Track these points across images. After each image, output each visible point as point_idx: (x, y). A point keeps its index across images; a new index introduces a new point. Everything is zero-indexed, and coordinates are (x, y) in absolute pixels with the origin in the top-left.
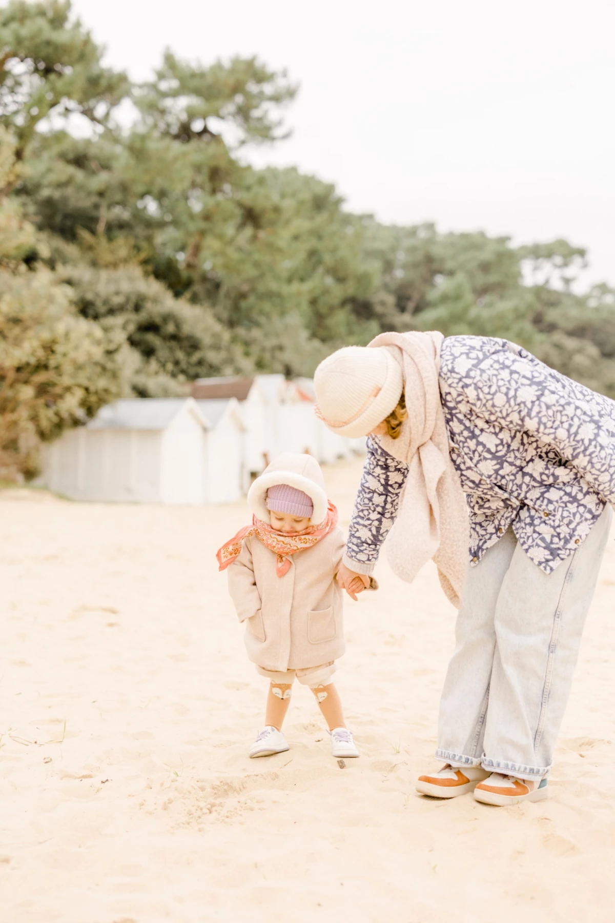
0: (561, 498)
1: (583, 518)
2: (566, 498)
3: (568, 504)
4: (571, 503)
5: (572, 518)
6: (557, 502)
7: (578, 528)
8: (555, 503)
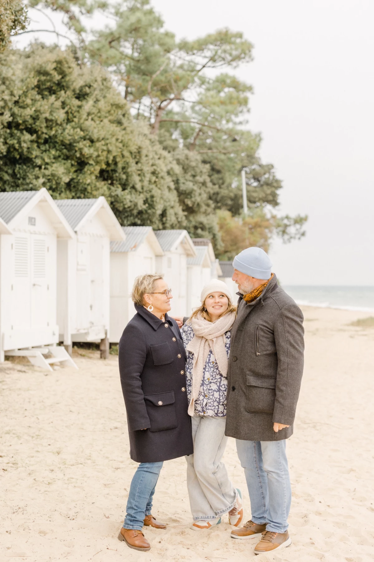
0: (217, 398)
1: (214, 410)
2: (218, 400)
3: (216, 402)
4: (217, 402)
5: (212, 406)
6: (215, 398)
7: (210, 410)
8: (214, 397)
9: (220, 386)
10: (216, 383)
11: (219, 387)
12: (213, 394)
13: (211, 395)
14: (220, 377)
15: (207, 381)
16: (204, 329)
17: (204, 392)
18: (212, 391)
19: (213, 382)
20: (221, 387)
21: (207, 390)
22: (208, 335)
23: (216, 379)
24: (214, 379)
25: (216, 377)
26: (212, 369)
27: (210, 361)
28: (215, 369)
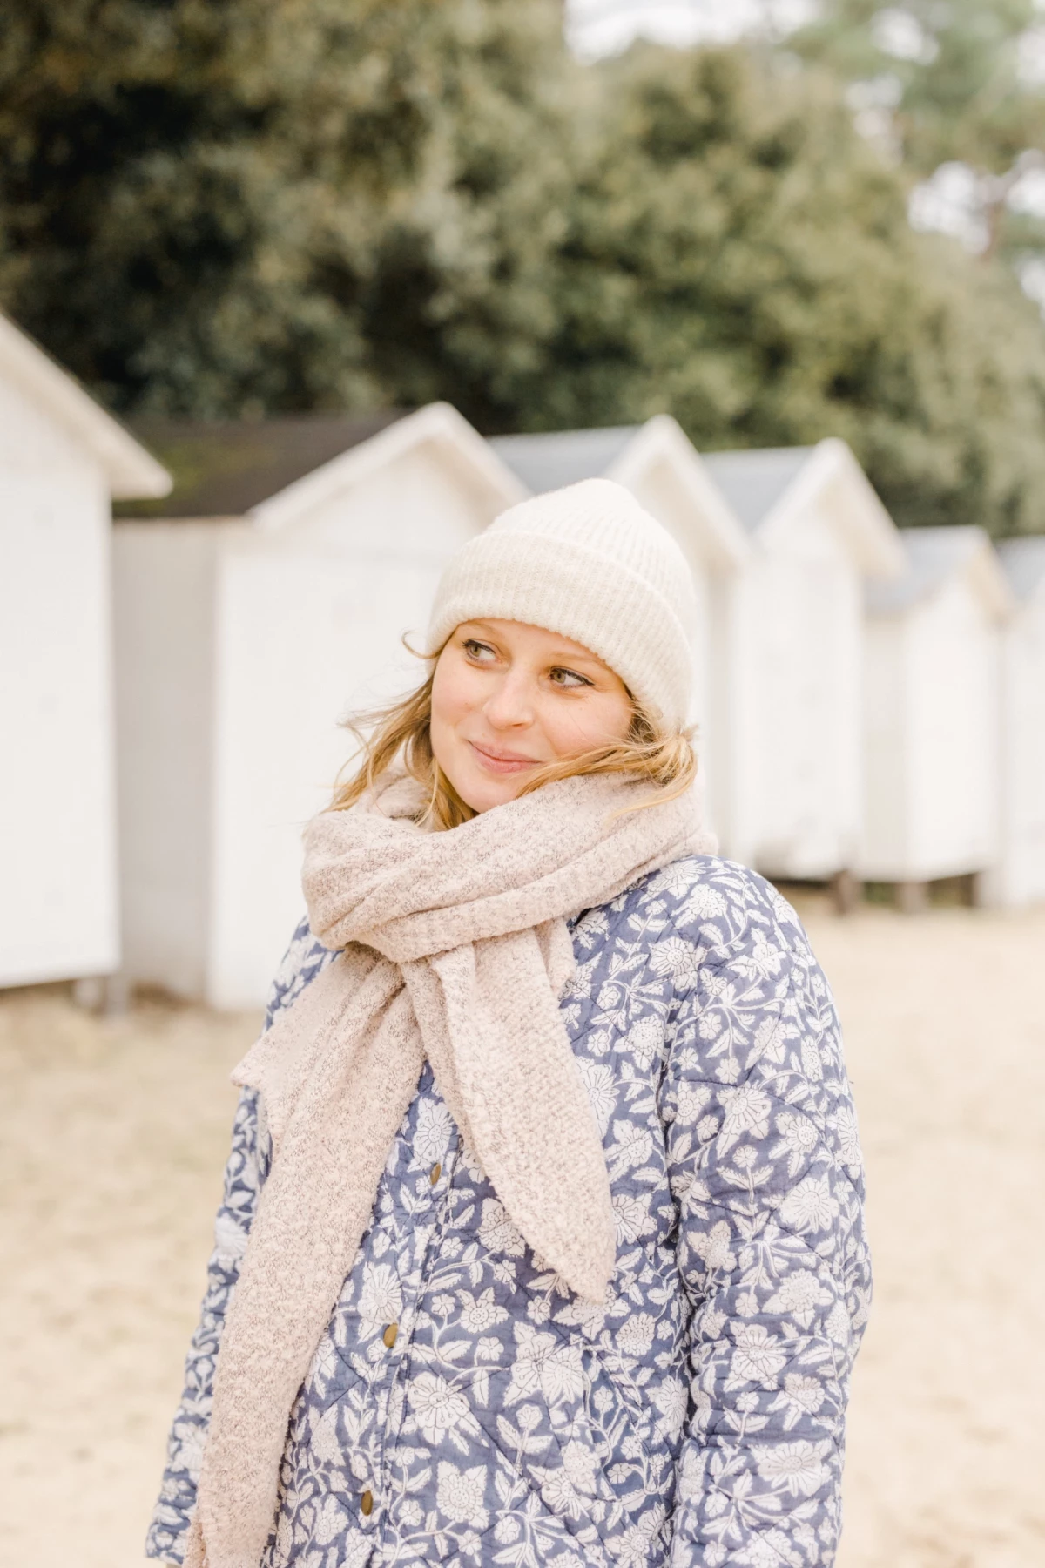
9: (497, 1409)
10: (463, 1373)
11: (489, 1415)
12: (432, 1486)
13: (409, 1496)
14: (502, 1315)
15: (378, 1350)
16: (373, 865)
17: (346, 1457)
18: (424, 1454)
19: (435, 1369)
20: (503, 1424)
21: (372, 1440)
22: (396, 920)
23: (456, 1335)
24: (438, 1333)
25: (467, 1322)
26: (422, 1236)
27: (413, 1166)
28: (451, 1234)
